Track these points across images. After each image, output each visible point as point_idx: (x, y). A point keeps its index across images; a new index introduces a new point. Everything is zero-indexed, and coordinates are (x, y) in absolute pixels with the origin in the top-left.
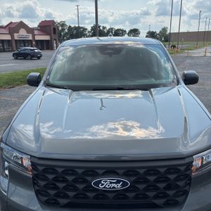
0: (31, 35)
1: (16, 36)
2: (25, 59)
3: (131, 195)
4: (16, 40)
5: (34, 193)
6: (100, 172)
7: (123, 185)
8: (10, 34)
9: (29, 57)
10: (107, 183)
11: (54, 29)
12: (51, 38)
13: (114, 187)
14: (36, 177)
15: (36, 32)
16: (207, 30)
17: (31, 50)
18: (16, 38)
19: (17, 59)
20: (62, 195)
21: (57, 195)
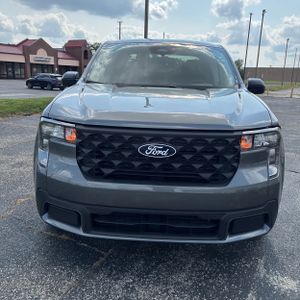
0: (53, 58)
1: (32, 59)
2: (42, 89)
3: (177, 166)
4: (32, 65)
5: (76, 164)
6: (148, 138)
7: (169, 153)
8: (24, 54)
9: (49, 87)
10: (154, 150)
11: (86, 52)
12: (80, 64)
13: (160, 155)
14: (80, 146)
15: (60, 55)
16: (296, 66)
17: (52, 77)
18: (32, 61)
19: (31, 88)
20: (106, 164)
21: (102, 164)
